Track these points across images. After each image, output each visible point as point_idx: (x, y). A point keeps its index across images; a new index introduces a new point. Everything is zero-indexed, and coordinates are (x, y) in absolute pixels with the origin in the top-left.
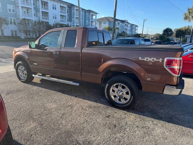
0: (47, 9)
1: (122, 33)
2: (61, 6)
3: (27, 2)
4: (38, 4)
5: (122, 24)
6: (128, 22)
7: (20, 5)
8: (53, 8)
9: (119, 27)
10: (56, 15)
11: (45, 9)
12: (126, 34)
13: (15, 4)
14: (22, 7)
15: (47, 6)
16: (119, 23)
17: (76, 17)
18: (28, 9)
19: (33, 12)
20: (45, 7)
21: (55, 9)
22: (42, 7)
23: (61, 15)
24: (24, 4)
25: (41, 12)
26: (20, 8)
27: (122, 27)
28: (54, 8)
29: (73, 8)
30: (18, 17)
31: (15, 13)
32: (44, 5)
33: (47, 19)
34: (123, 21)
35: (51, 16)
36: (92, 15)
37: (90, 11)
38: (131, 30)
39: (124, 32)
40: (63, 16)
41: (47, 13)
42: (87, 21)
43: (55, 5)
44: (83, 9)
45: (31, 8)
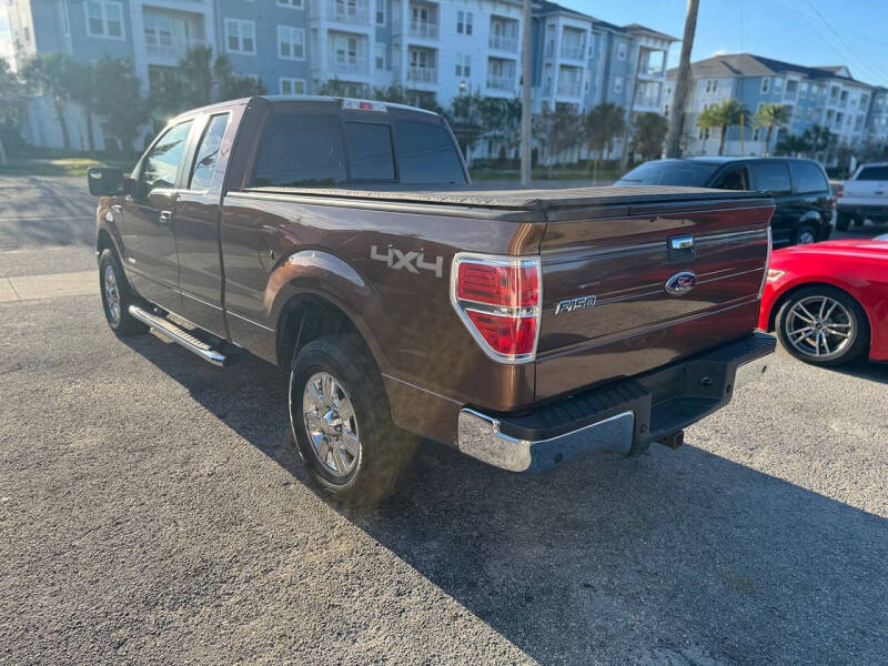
0: (434, 34)
1: (807, 134)
2: (494, 18)
3: (352, 12)
4: (395, 17)
5: (815, 89)
6: (849, 80)
7: (325, 25)
8: (460, 30)
9: (793, 103)
10: (468, 58)
11: (424, 35)
12: (835, 142)
13: (304, 20)
14: (331, 32)
15: (434, 20)
16: (792, 85)
17: (559, 61)
18: (354, 39)
19: (374, 50)
20: (423, 28)
21: (469, 32)
22: (414, 27)
23: (491, 59)
24: (338, 19)
25: (405, 49)
26: (323, 35)
27: (811, 103)
28: (464, 28)
29: (548, 22)
30: (315, 77)
31: (303, 59)
32: (424, 16)
33: (427, 79)
34: (816, 75)
35: (445, 64)
36: (647, 50)
37: (634, 32)
38: (869, 122)
39: (817, 129)
40: (501, 61)
41: (431, 52)
42: (618, 81)
43: (470, 15)
44: (599, 25)
45: (366, 36)
